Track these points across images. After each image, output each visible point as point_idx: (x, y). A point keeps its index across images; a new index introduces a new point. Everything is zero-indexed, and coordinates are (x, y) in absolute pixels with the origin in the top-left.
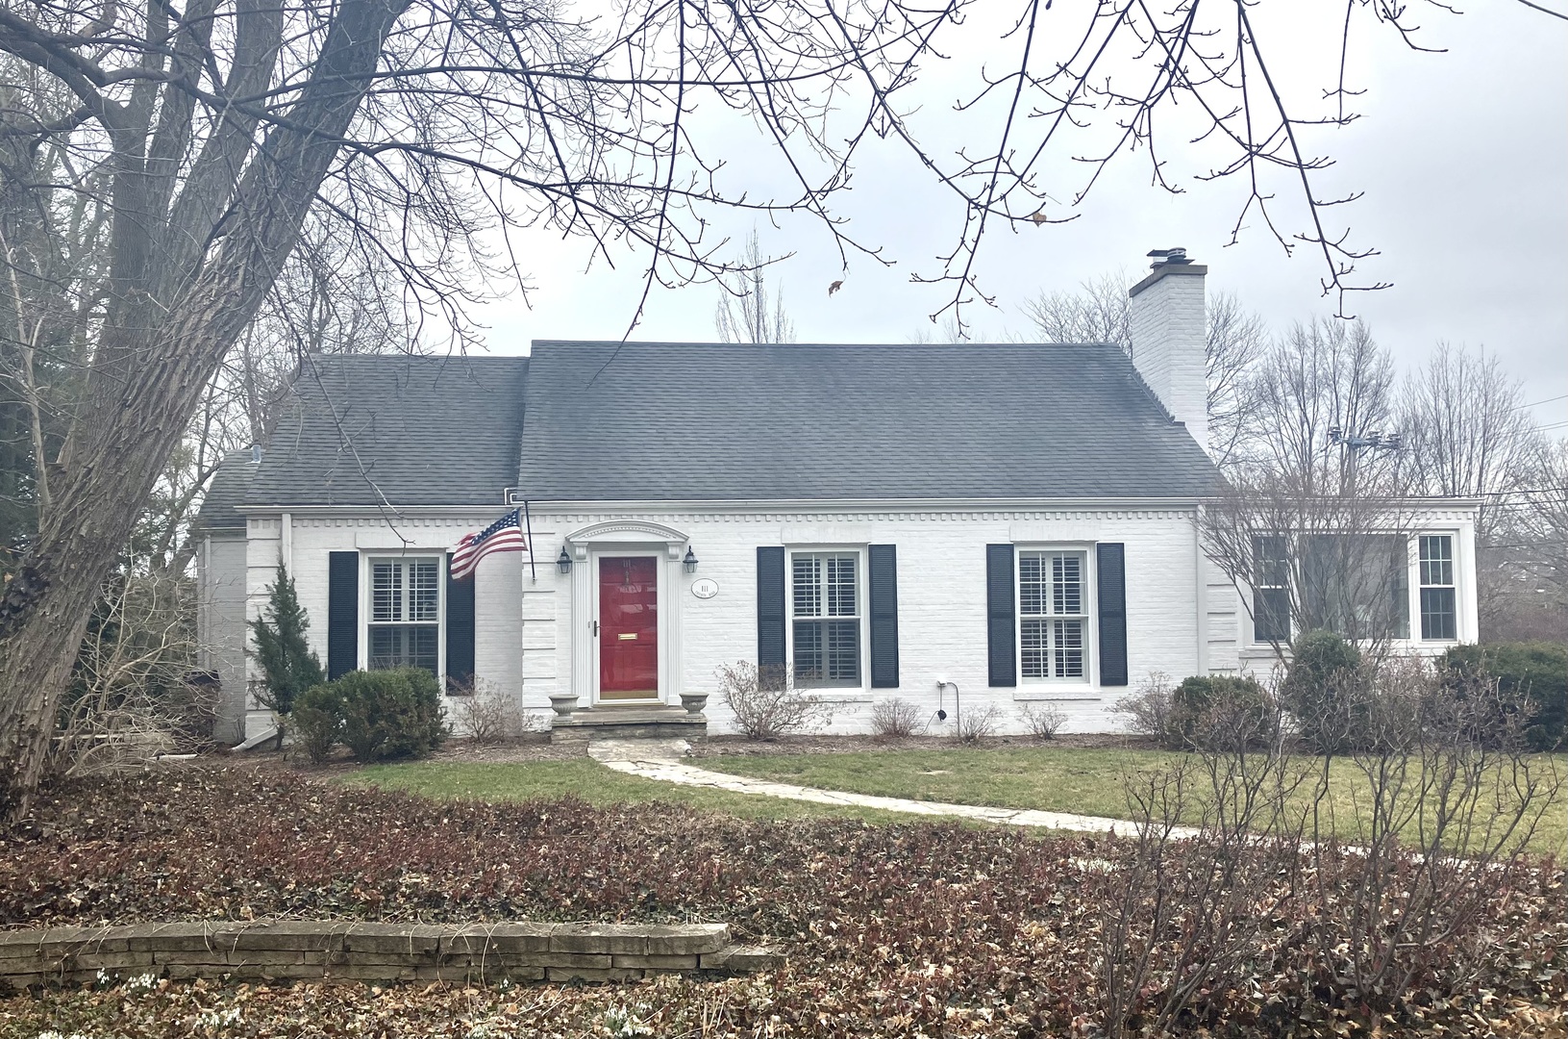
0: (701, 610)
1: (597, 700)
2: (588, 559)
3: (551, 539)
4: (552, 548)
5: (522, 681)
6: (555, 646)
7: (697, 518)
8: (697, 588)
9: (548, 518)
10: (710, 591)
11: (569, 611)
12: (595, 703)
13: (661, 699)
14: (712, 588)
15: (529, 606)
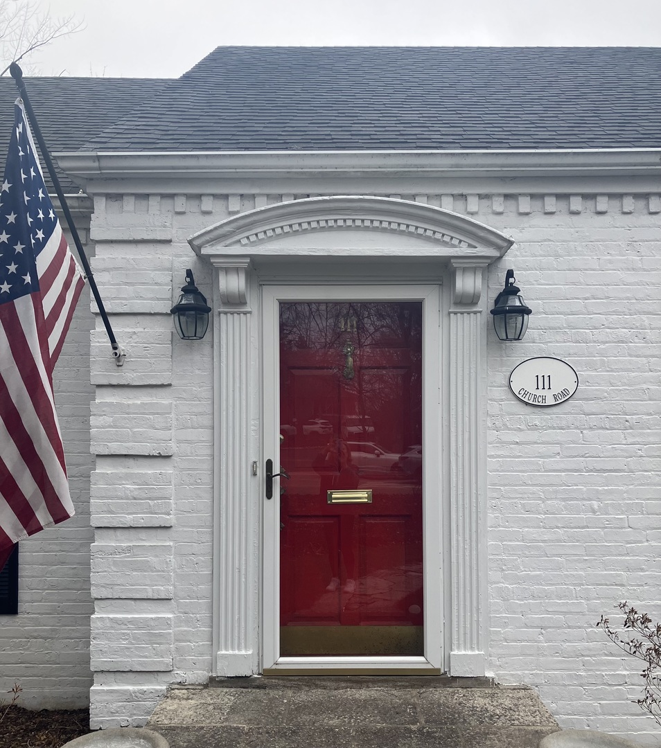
0: (533, 436)
1: (276, 660)
2: (251, 306)
3: (163, 255)
4: (165, 278)
5: (87, 605)
6: (170, 519)
7: (525, 205)
8: (524, 380)
9: (154, 203)
10: (557, 389)
11: (205, 434)
12: (268, 665)
13: (431, 658)
14: (562, 380)
15: (109, 420)
